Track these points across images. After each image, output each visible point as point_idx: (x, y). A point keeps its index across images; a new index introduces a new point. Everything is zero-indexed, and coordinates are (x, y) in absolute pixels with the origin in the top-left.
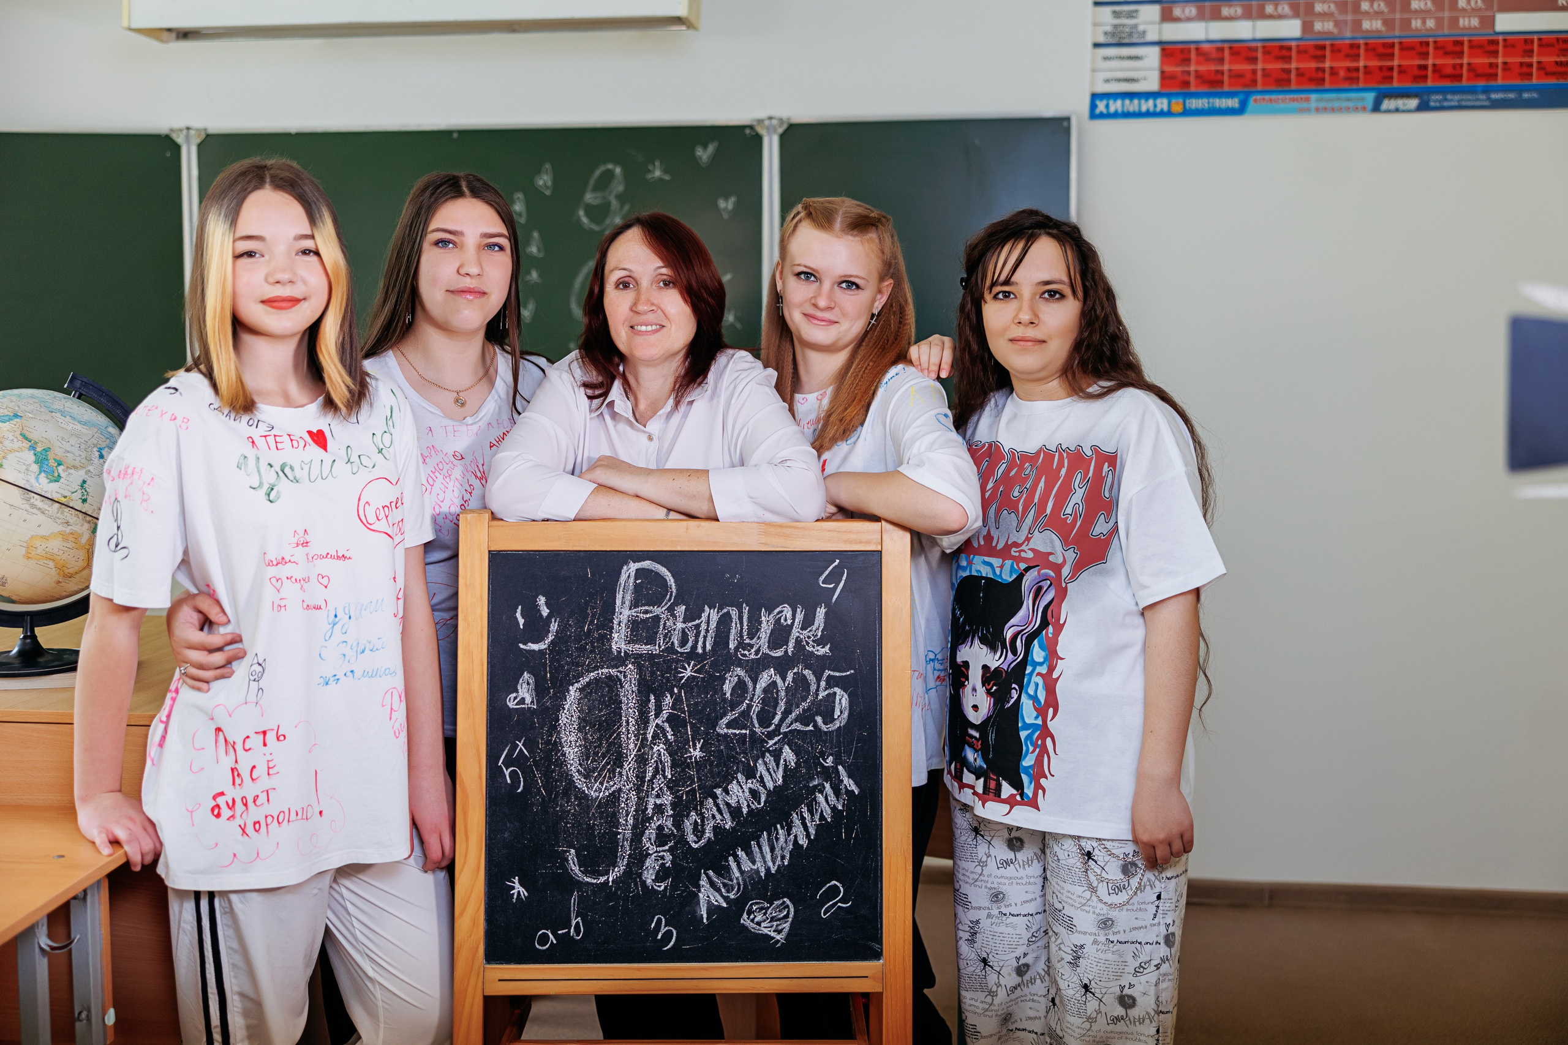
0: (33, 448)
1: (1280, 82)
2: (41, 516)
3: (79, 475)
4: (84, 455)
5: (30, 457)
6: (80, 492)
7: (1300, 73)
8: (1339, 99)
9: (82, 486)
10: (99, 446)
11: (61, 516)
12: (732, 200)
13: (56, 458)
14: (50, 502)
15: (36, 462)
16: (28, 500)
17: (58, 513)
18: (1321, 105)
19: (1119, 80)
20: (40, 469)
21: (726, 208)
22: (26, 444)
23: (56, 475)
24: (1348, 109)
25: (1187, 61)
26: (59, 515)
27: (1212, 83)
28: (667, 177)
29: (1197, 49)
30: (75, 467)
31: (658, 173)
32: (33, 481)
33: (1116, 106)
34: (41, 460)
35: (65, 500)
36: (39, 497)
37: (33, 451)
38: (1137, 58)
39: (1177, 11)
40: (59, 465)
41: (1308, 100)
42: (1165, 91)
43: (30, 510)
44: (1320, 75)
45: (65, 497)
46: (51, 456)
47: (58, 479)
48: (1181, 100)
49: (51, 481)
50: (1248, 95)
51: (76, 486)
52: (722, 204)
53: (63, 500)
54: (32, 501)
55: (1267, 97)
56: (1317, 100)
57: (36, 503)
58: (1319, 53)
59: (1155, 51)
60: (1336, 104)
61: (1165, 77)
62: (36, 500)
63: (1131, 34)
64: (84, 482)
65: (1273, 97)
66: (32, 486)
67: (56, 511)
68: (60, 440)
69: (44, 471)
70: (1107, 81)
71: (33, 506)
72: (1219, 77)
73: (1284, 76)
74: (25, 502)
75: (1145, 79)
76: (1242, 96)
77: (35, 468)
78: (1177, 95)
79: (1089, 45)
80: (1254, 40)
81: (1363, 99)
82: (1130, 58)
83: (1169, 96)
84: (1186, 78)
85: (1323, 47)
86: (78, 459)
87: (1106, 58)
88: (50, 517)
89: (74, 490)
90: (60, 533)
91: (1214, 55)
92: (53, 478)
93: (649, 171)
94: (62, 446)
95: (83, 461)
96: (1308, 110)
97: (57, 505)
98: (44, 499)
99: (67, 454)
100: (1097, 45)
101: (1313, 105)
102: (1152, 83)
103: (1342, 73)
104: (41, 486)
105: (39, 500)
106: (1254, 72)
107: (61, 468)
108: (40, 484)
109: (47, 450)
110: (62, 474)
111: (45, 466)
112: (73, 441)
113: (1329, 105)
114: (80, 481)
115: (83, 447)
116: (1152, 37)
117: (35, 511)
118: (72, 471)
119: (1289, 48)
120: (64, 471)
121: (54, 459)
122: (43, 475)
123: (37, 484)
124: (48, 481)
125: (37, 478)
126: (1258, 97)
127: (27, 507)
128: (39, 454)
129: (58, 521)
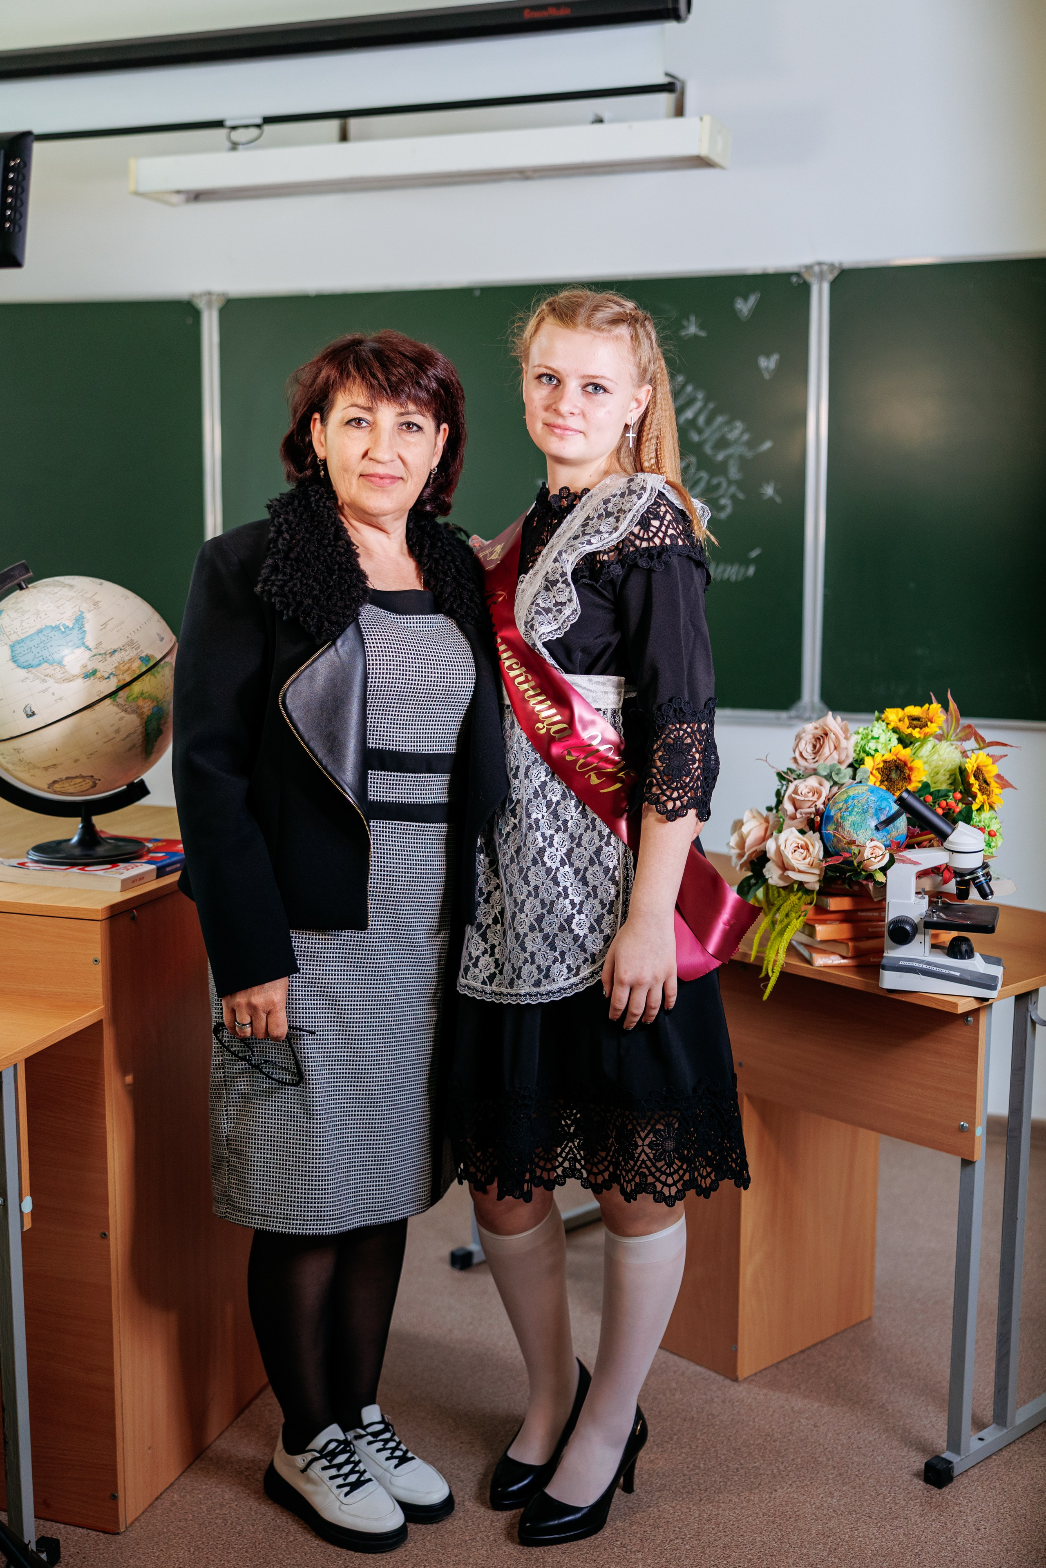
12: (775, 358)
21: (767, 368)
28: (703, 334)
31: (693, 329)
52: (763, 362)
93: (687, 327)
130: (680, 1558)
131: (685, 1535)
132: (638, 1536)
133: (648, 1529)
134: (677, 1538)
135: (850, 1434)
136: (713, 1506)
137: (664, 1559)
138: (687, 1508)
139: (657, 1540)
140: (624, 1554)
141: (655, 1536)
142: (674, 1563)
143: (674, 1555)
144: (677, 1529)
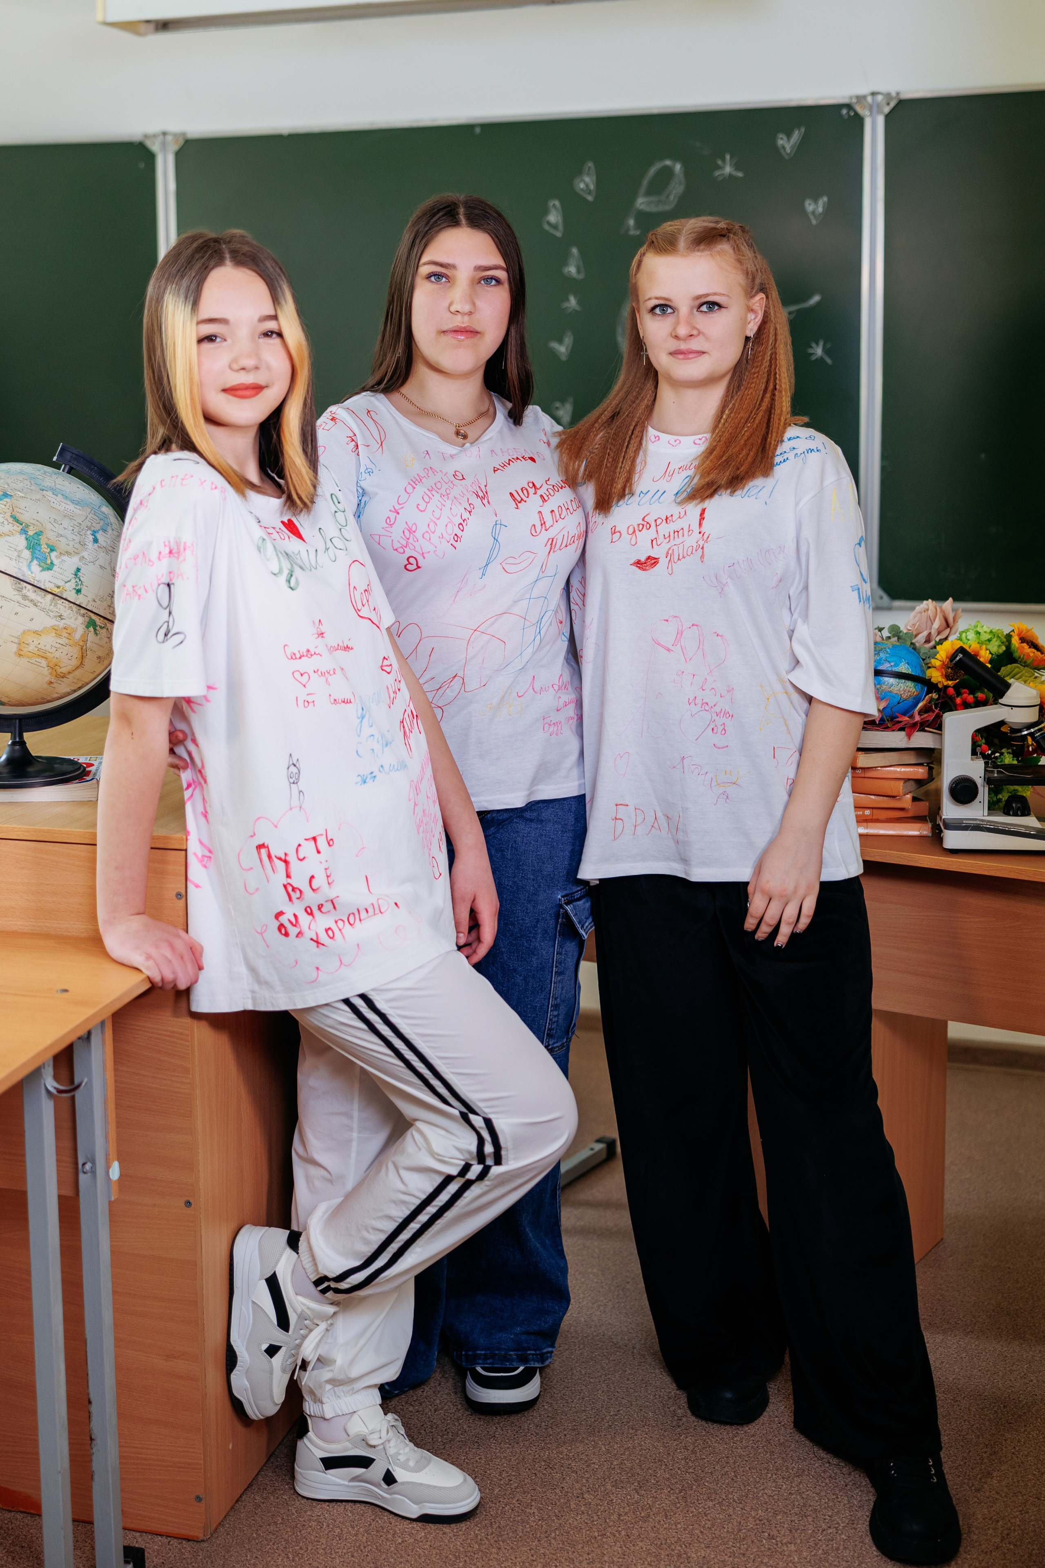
0: (24, 531)
2: (33, 609)
3: (72, 562)
4: (77, 539)
5: (20, 542)
6: (73, 580)
9: (76, 575)
10: (93, 529)
11: (54, 609)
12: (823, 200)
13: (49, 542)
14: (43, 593)
15: (28, 548)
16: (19, 590)
17: (51, 605)
20: (32, 555)
21: (815, 211)
22: (17, 528)
23: (49, 562)
26: (52, 608)
28: (740, 174)
30: (68, 553)
31: (728, 169)
32: (25, 569)
34: (33, 545)
35: (59, 590)
36: (31, 587)
37: (24, 536)
40: (52, 550)
43: (23, 602)
45: (58, 587)
46: (43, 540)
47: (50, 567)
49: (44, 569)
51: (70, 574)
52: (810, 206)
53: (56, 591)
54: (24, 591)
57: (28, 594)
62: (29, 590)
64: (79, 570)
66: (24, 575)
67: (49, 603)
68: (52, 522)
69: (37, 558)
71: (25, 597)
74: (16, 593)
77: (27, 554)
86: (71, 543)
88: (43, 610)
89: (68, 579)
90: (53, 628)
92: (45, 566)
93: (719, 168)
94: (54, 529)
95: (77, 546)
97: (50, 596)
98: (37, 589)
99: (60, 539)
104: (33, 575)
105: (31, 591)
107: (53, 554)
108: (32, 573)
109: (39, 534)
110: (56, 562)
111: (37, 552)
112: (66, 523)
114: (75, 569)
115: (77, 529)
117: (27, 603)
118: (65, 558)
120: (57, 557)
121: (47, 544)
122: (35, 562)
123: (30, 573)
124: (41, 569)
125: (29, 566)
127: (19, 598)
128: (31, 539)
129: (52, 614)
130: (838, 1549)
131: (838, 1523)
132: (786, 1526)
133: (795, 1518)
134: (830, 1527)
135: (996, 1409)
136: (861, 1491)
137: (820, 1551)
138: (834, 1494)
139: (809, 1530)
140: (775, 1546)
141: (805, 1526)
142: (833, 1554)
143: (830, 1546)
144: (827, 1517)
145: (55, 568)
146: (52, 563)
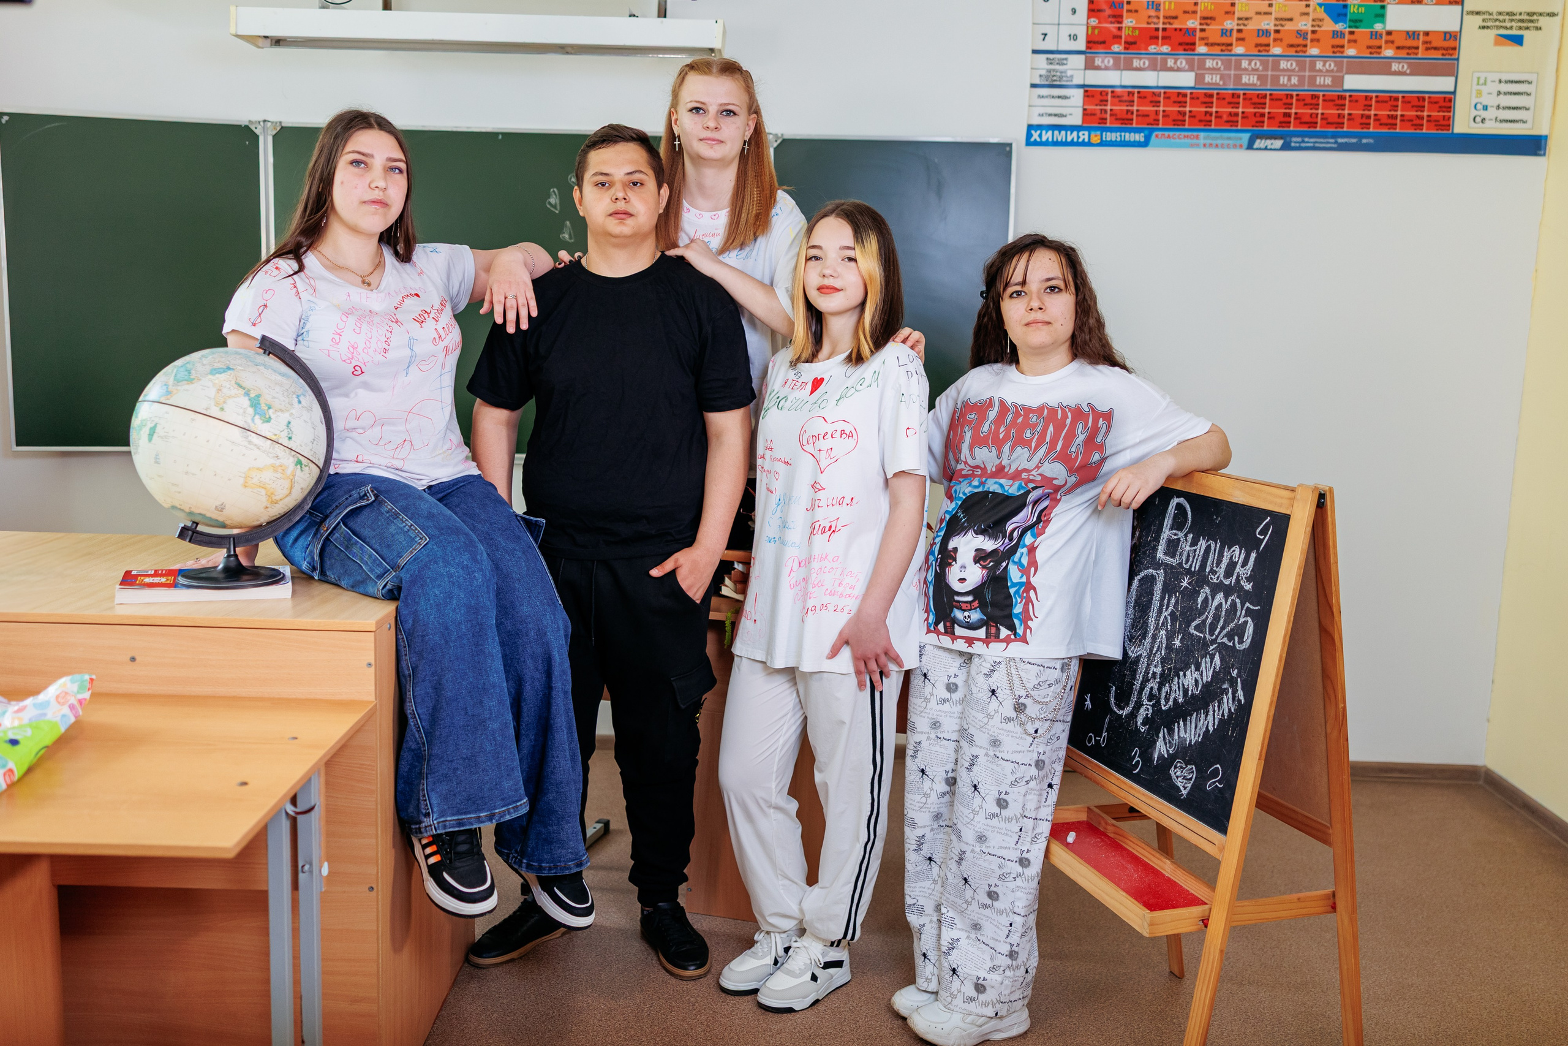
0: (247, 394)
1: (1177, 122)
2: (258, 452)
3: (284, 417)
4: (287, 400)
5: (245, 402)
6: (286, 431)
7: (1192, 116)
8: (1222, 138)
9: (288, 426)
10: (297, 392)
11: (273, 452)
13: (265, 403)
14: (264, 440)
15: (252, 406)
16: (246, 438)
18: (1208, 142)
19: (1050, 115)
20: (254, 411)
22: (242, 392)
23: (267, 416)
24: (1228, 146)
25: (1104, 102)
26: (270, 451)
27: (1124, 121)
29: (1113, 92)
30: (281, 410)
32: (250, 421)
33: (1047, 136)
34: (255, 404)
35: (276, 437)
36: (255, 435)
37: (247, 397)
38: (1066, 98)
39: (1098, 61)
40: (269, 408)
41: (1197, 137)
42: (1085, 125)
43: (249, 446)
44: (1208, 118)
45: (276, 435)
46: (262, 401)
47: (268, 420)
48: (1099, 133)
49: (264, 422)
50: (1152, 131)
51: (283, 426)
53: (274, 438)
54: (250, 438)
55: (1166, 133)
56: (1205, 138)
57: (253, 440)
58: (1208, 100)
59: (1081, 91)
60: (1219, 142)
61: (1086, 114)
62: (253, 437)
63: (1061, 78)
64: (289, 423)
65: (1171, 133)
66: (248, 426)
67: (269, 447)
68: (267, 388)
69: (258, 413)
70: (1041, 115)
71: (250, 442)
72: (1129, 116)
73: (1180, 118)
74: (244, 439)
75: (1071, 114)
76: (1147, 132)
77: (251, 411)
78: (1096, 129)
79: (1029, 85)
80: (1157, 87)
81: (1241, 139)
82: (1059, 97)
83: (1089, 129)
84: (1103, 116)
85: (1211, 96)
86: (282, 403)
87: (1040, 97)
88: (264, 453)
89: (282, 430)
90: (273, 466)
91: (1126, 98)
92: (265, 420)
94: (268, 393)
95: (287, 405)
96: (1198, 145)
97: (270, 442)
98: (259, 437)
99: (273, 400)
100: (1033, 86)
101: (1202, 141)
102: (1077, 119)
103: (1225, 117)
105: (256, 438)
106: (1157, 113)
107: (271, 411)
108: (255, 425)
109: (258, 396)
110: (273, 416)
111: (258, 409)
112: (277, 389)
113: (1214, 142)
114: (286, 422)
115: (287, 393)
116: (1078, 81)
117: (252, 447)
118: (280, 414)
119: (1185, 95)
120: (273, 413)
122: (257, 417)
123: (253, 424)
124: (262, 421)
125: (253, 420)
126: (1160, 133)
127: (246, 444)
128: (253, 400)
129: (271, 456)
145: (272, 421)
146: (270, 417)
